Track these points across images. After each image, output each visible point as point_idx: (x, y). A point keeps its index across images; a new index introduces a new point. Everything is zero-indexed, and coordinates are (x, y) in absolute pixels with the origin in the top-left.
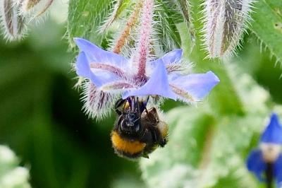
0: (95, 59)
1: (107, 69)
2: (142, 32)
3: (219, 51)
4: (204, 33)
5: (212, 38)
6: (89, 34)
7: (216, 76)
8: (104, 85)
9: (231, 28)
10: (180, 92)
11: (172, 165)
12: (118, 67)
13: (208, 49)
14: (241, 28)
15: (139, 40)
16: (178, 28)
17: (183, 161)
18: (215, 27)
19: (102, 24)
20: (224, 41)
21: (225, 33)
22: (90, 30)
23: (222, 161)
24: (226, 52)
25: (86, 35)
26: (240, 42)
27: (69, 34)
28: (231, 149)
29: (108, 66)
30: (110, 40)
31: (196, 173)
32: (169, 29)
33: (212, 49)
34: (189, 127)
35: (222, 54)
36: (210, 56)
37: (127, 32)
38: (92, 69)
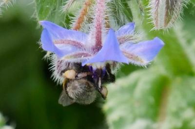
0: (58, 36)
1: (69, 43)
2: (97, 10)
3: (163, 24)
4: (149, 9)
5: (157, 13)
6: (54, 13)
7: (161, 41)
8: (66, 56)
9: (172, 4)
10: (131, 56)
11: (134, 119)
12: (78, 41)
13: (154, 22)
14: (181, 3)
15: (95, 16)
16: (129, 5)
17: (144, 116)
18: (158, 3)
19: (64, 4)
20: (167, 15)
21: (167, 8)
22: (54, 9)
23: (177, 114)
24: (169, 24)
25: (52, 13)
26: (181, 15)
27: (37, 14)
28: (183, 104)
29: (70, 41)
30: (72, 18)
31: (155, 126)
32: (122, 6)
33: (157, 23)
34: (148, 87)
35: (165, 26)
36: (155, 28)
37: (85, 10)
38: (56, 45)
